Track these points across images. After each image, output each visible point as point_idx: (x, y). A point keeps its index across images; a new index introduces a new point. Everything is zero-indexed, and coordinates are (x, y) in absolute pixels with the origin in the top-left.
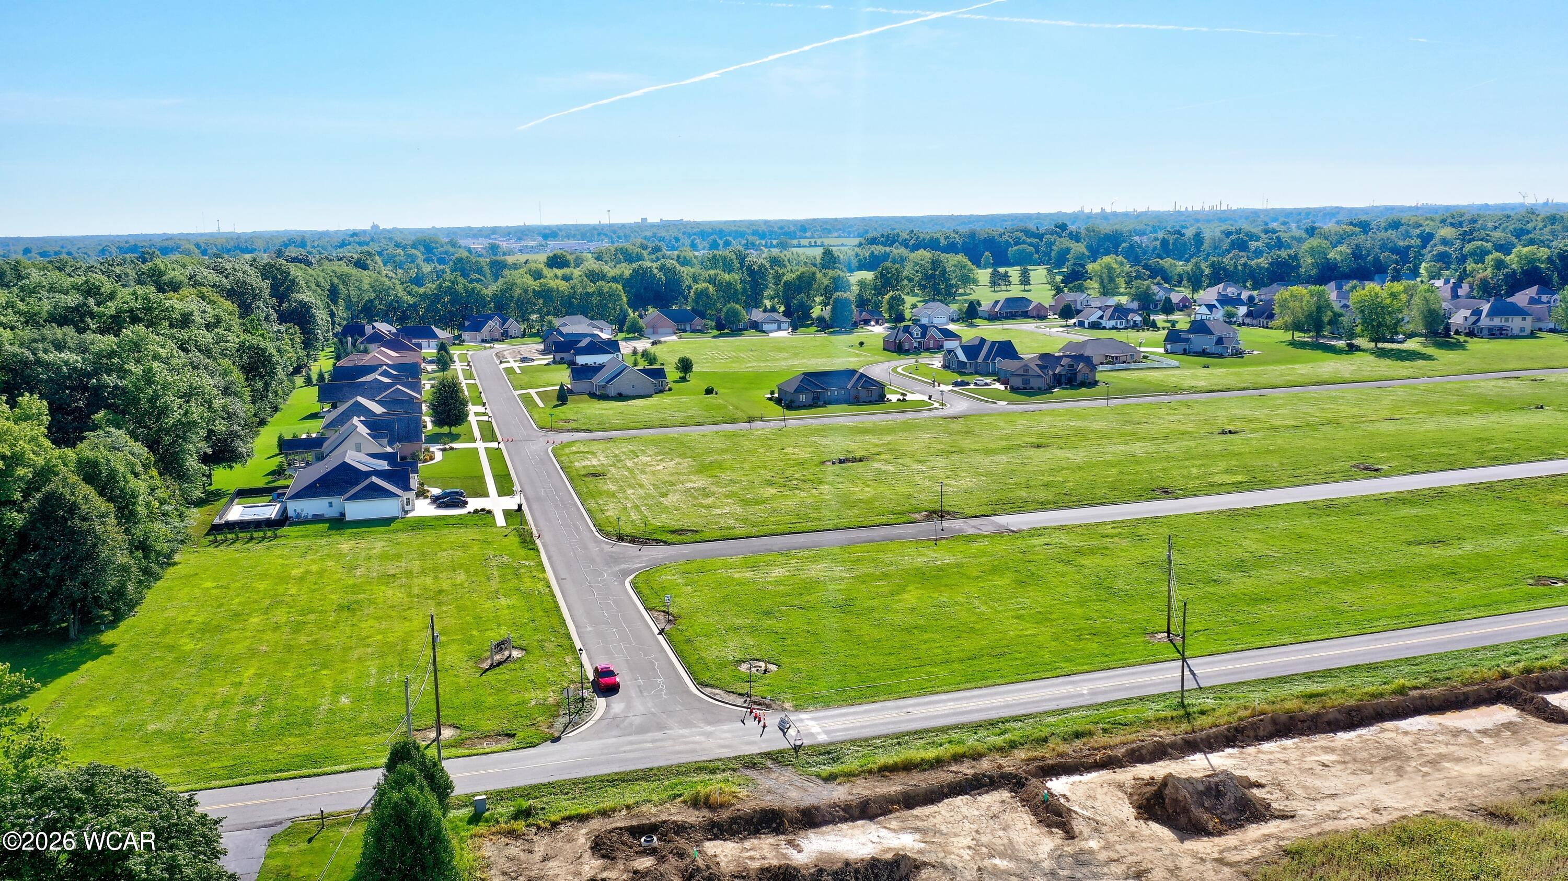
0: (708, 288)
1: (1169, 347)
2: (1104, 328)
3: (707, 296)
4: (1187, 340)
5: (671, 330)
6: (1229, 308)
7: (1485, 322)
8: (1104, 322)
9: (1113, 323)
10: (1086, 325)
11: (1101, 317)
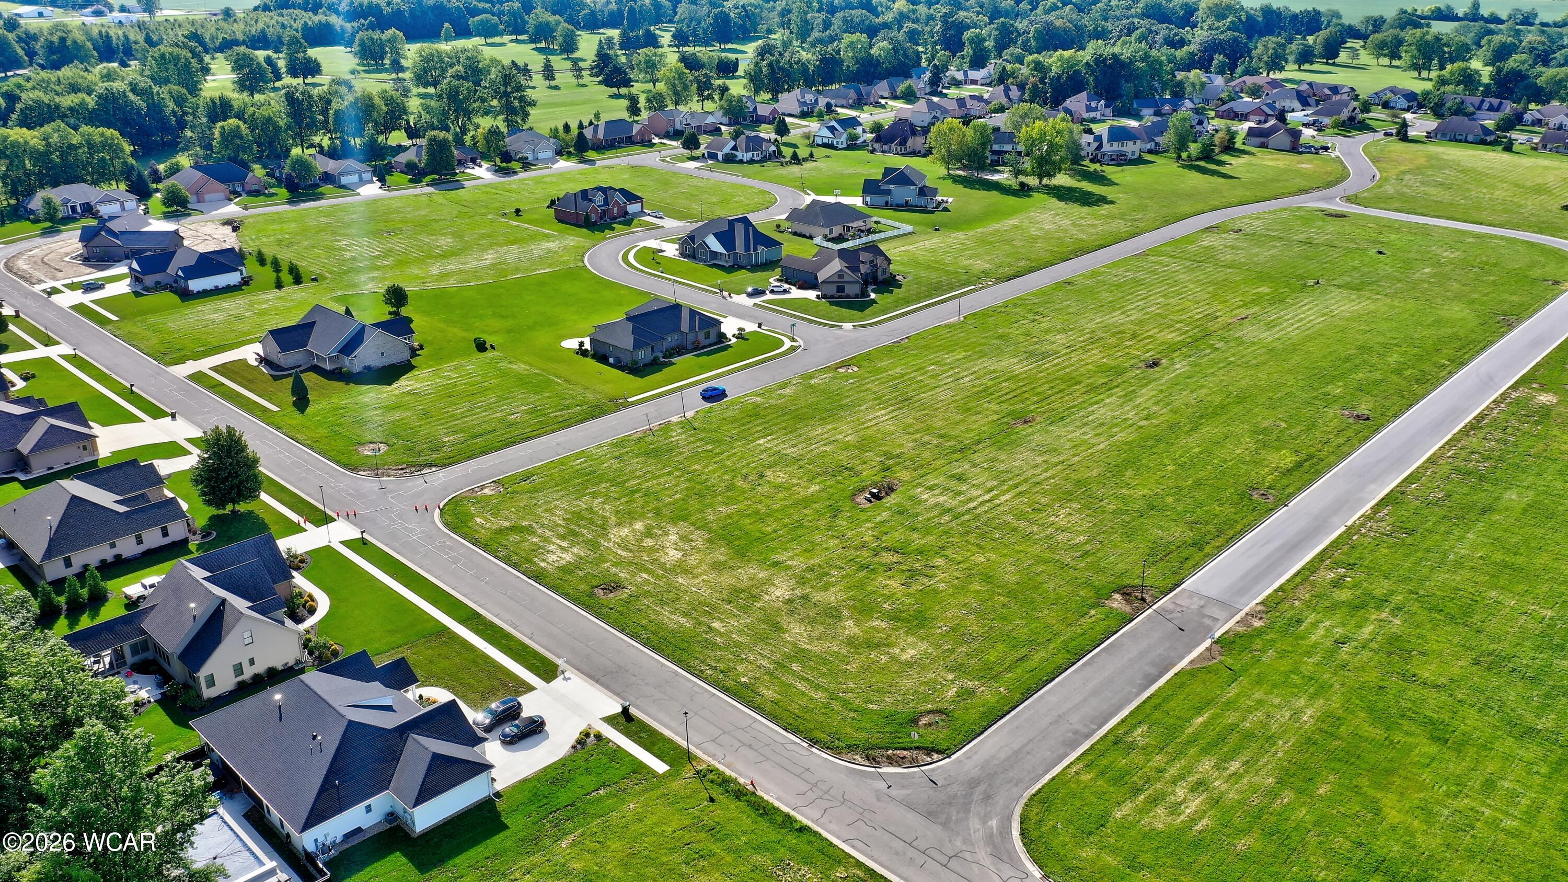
0: (238, 127)
1: (868, 199)
2: (741, 162)
3: (241, 137)
4: (888, 192)
5: (221, 195)
6: (850, 130)
7: (1107, 147)
8: (740, 155)
9: (749, 155)
10: (720, 157)
11: (735, 148)
